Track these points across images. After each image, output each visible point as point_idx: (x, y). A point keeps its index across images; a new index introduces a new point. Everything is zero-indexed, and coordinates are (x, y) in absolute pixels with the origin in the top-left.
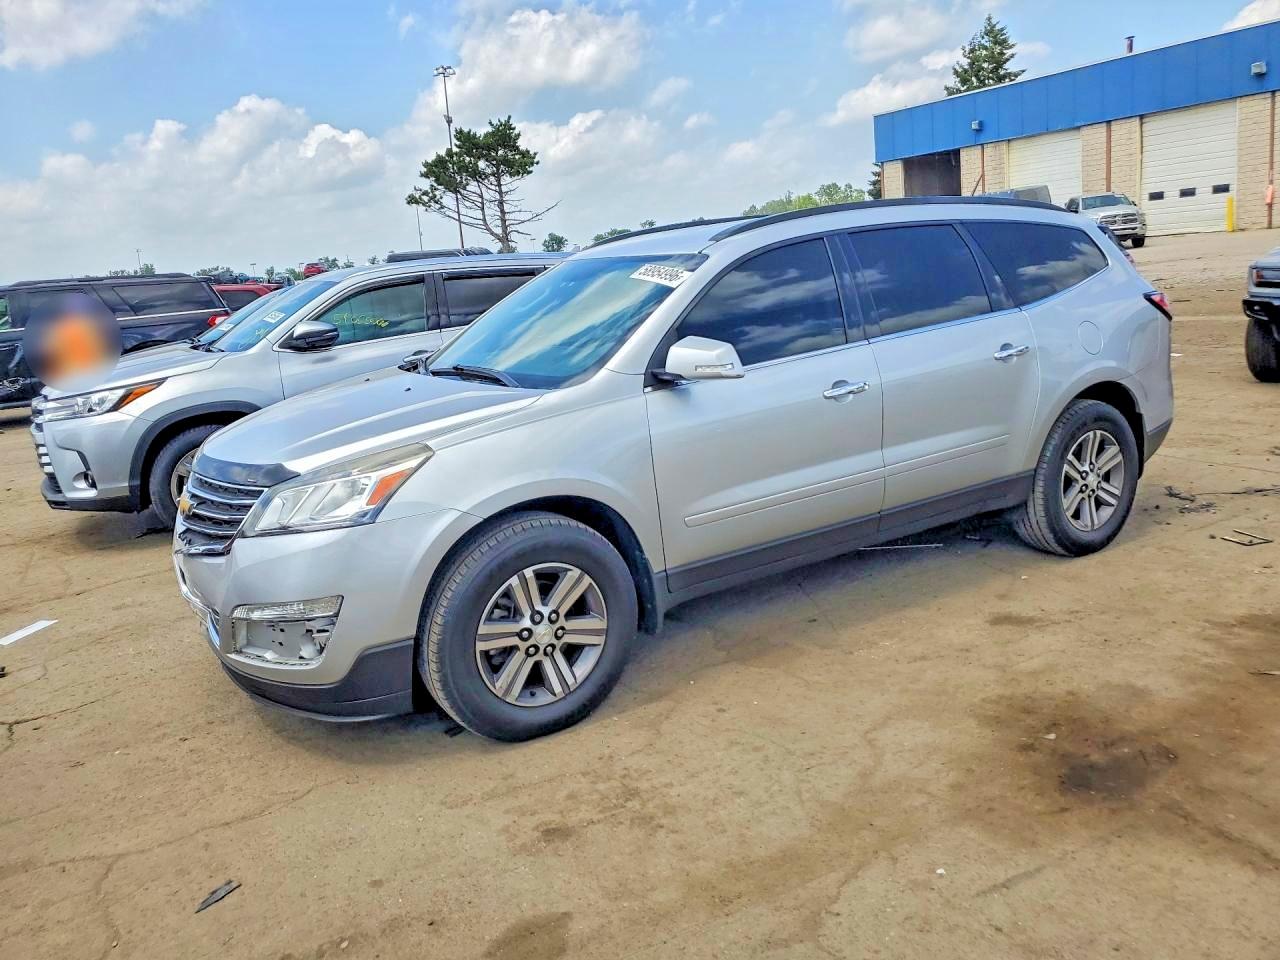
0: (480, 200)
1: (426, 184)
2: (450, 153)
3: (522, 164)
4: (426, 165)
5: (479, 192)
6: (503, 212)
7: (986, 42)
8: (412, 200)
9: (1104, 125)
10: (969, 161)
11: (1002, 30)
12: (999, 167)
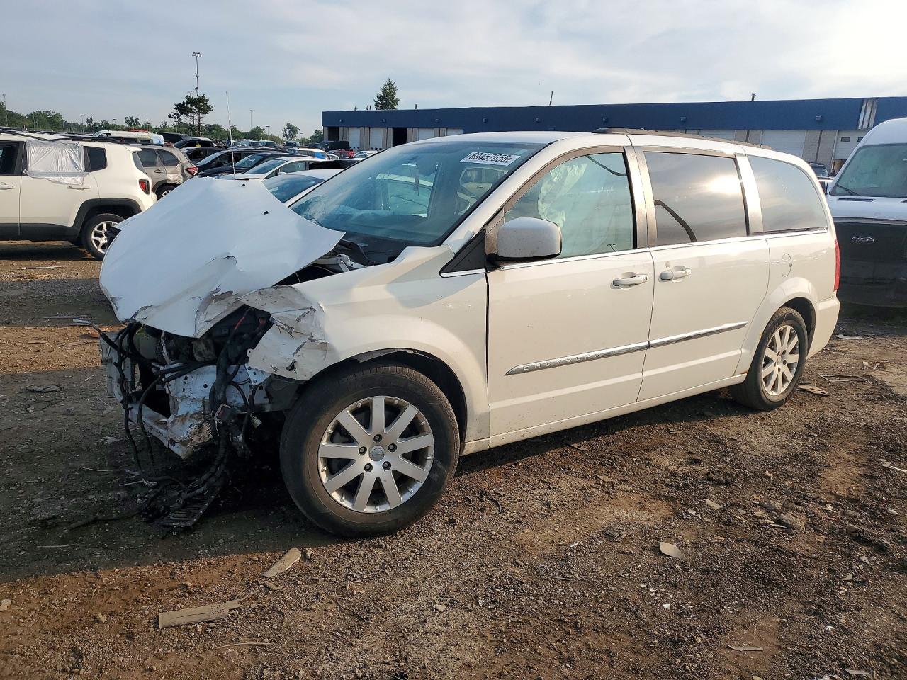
1: (175, 111)
2: (184, 102)
3: (207, 109)
4: (176, 105)
7: (388, 87)
8: (170, 116)
11: (394, 84)
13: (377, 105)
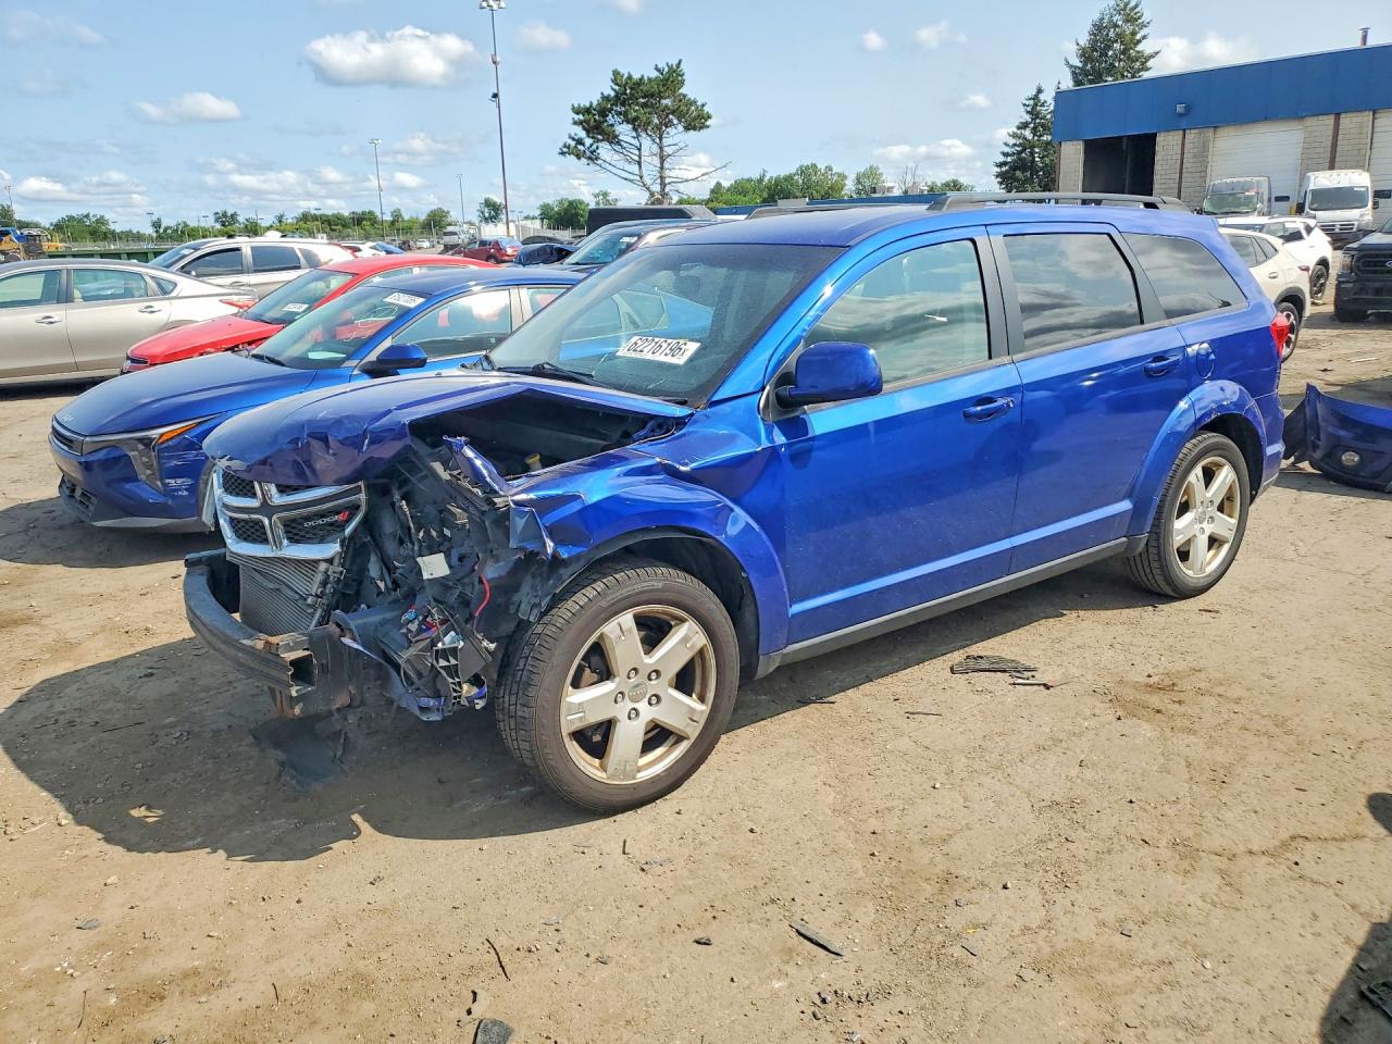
0: (637, 152)
2: (604, 97)
3: (693, 115)
4: (577, 111)
5: (638, 145)
6: (662, 168)
7: (1118, 19)
9: (1332, 117)
10: (1167, 146)
11: (1136, 6)
12: (1203, 154)
13: (1079, 76)
